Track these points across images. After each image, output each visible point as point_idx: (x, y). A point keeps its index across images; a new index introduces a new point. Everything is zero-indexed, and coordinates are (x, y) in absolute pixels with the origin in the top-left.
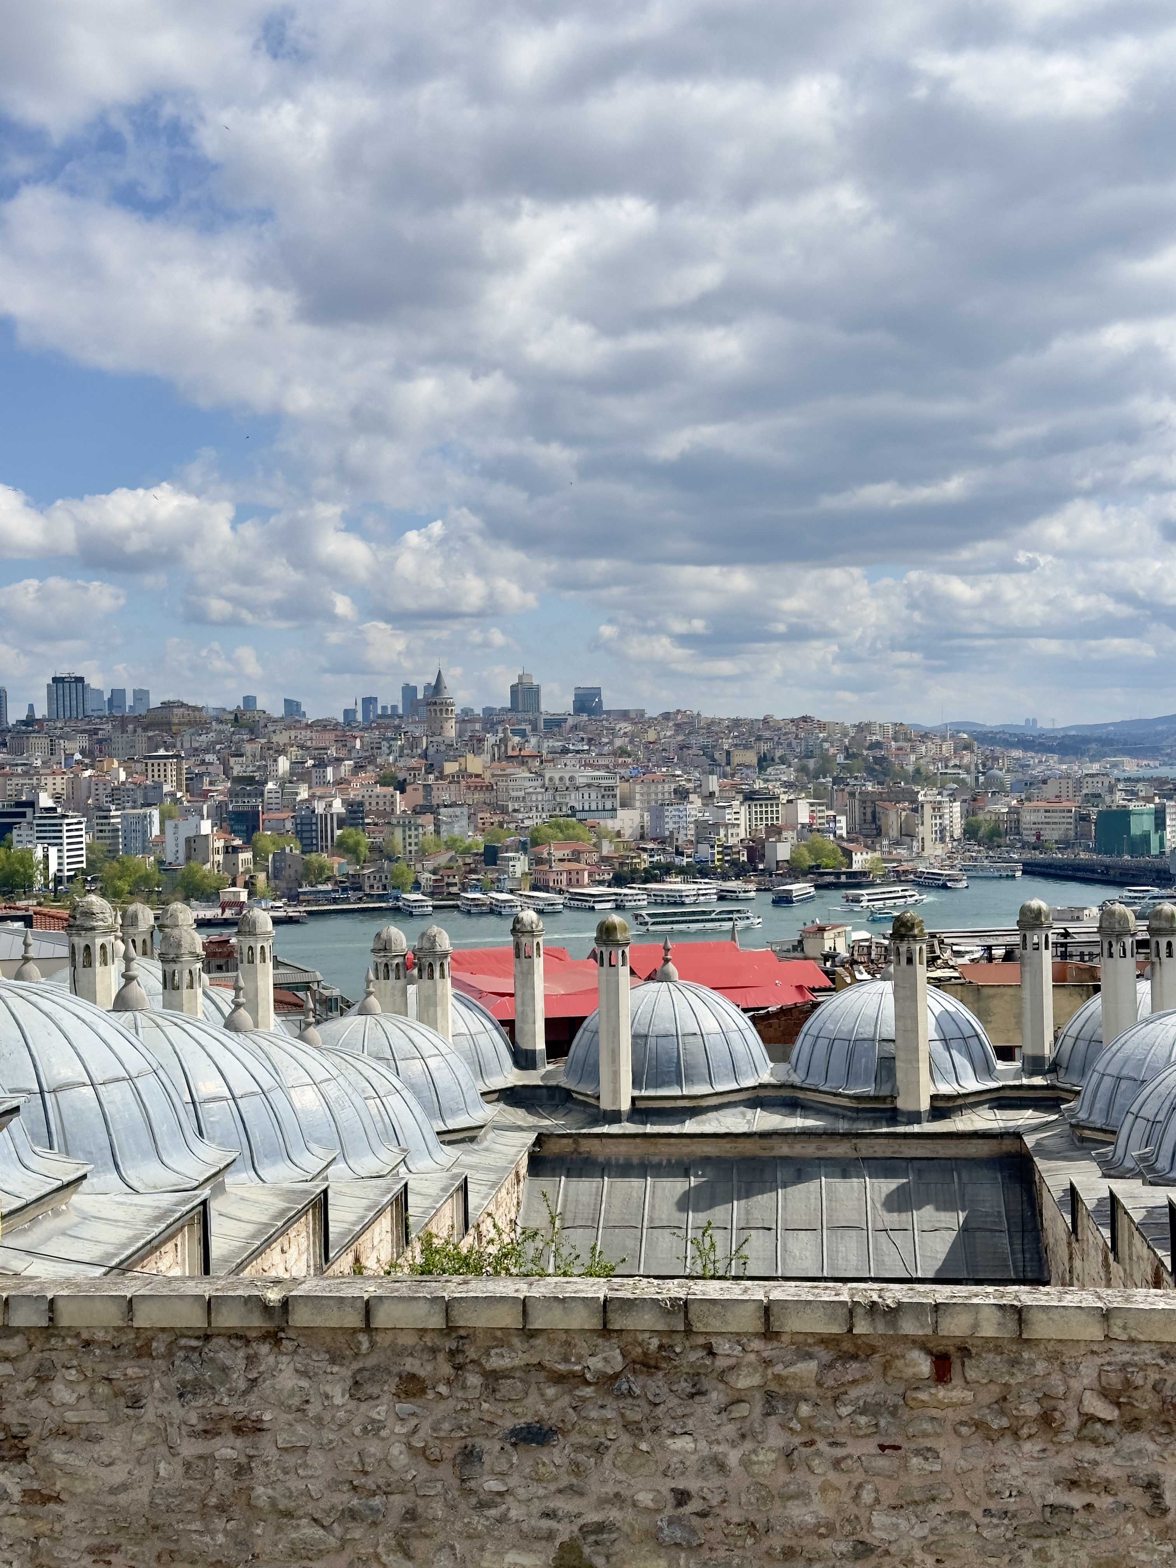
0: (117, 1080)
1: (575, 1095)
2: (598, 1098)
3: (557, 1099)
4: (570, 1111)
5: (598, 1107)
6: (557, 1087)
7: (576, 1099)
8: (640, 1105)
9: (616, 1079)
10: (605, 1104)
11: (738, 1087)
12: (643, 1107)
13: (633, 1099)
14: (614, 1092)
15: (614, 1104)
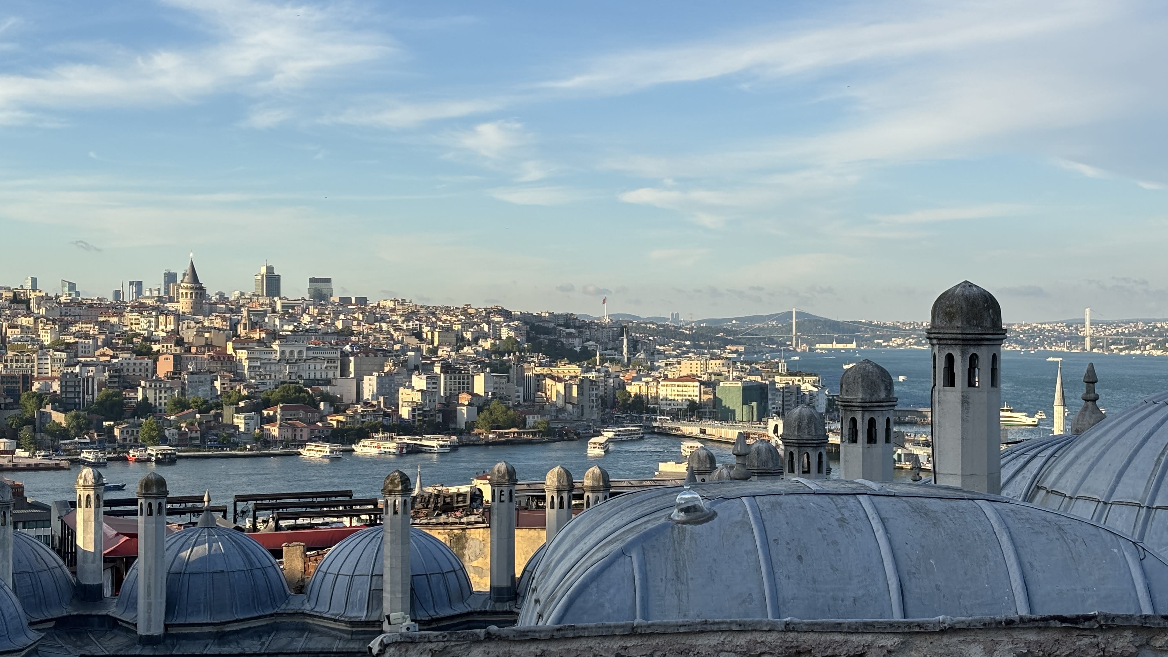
2: (136, 625)
5: (136, 633)
7: (121, 626)
9: (151, 610)
10: (142, 631)
11: (256, 615)
12: (174, 632)
13: (166, 626)
14: (149, 620)
15: (148, 630)
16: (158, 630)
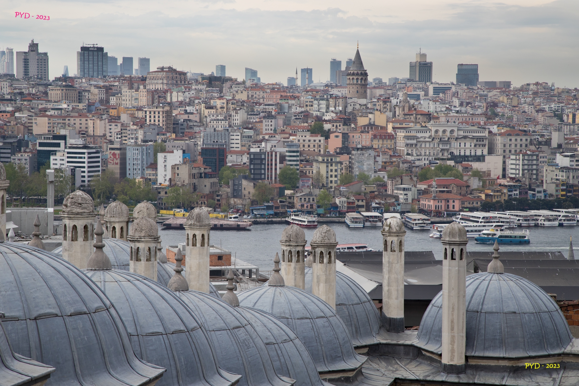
0: (80, 314)
1: (424, 352)
2: (440, 355)
3: (411, 354)
4: (420, 364)
5: (440, 362)
6: (412, 346)
7: (424, 355)
8: (472, 362)
9: (454, 342)
10: (445, 360)
11: (545, 353)
12: (474, 363)
13: (467, 358)
14: (452, 351)
15: (452, 360)
16: (459, 361)
